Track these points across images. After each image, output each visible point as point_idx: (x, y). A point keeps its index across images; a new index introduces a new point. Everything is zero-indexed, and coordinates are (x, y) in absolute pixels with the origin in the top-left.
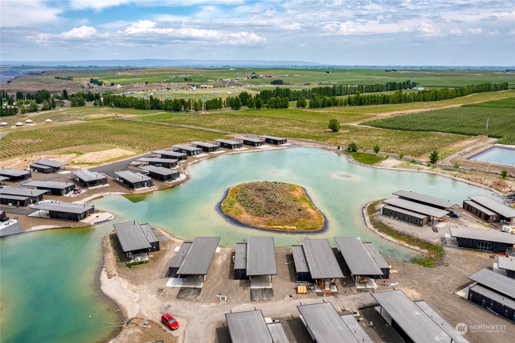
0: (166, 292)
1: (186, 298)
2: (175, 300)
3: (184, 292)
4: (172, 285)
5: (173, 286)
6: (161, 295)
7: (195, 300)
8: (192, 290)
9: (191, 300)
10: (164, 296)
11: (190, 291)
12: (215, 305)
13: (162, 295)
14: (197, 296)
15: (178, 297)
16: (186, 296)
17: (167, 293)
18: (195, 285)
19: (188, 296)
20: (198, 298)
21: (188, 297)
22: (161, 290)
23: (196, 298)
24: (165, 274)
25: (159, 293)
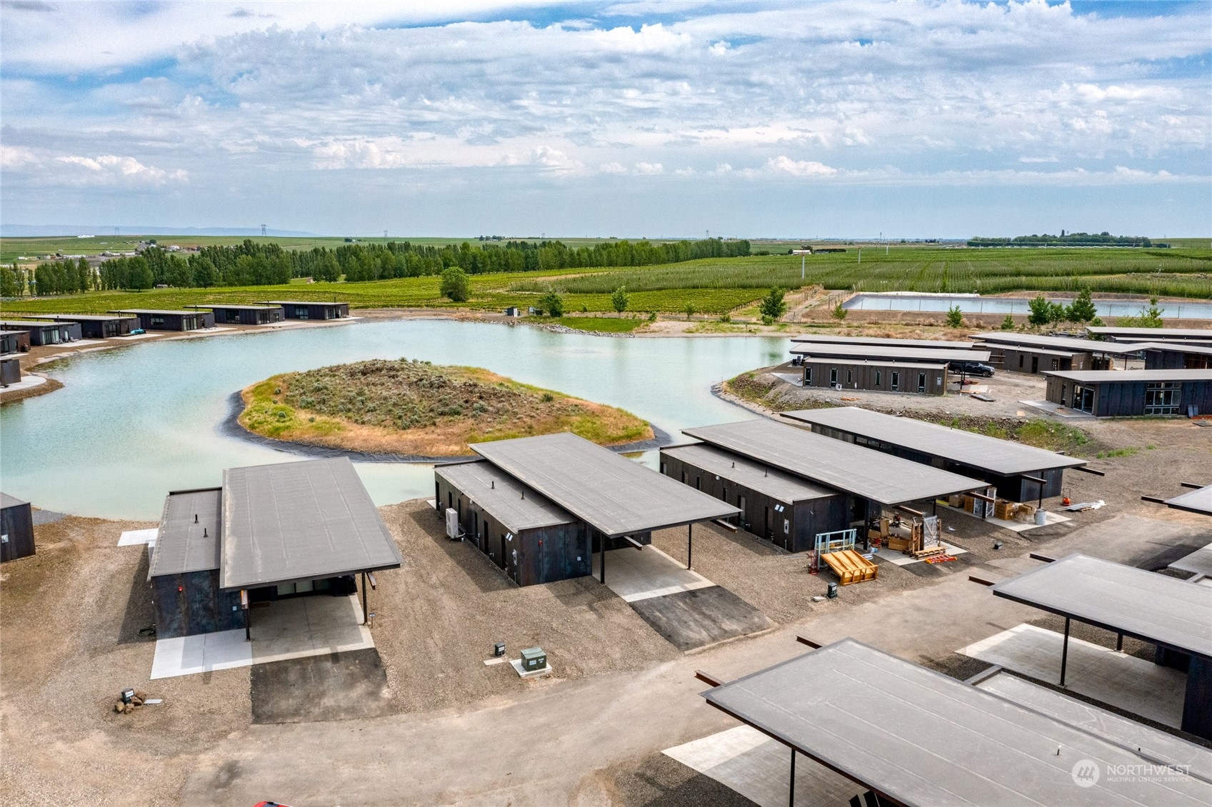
0: (167, 706)
1: (317, 711)
2: (246, 731)
3: (286, 685)
4: (184, 665)
5: (200, 669)
6: (137, 725)
7: (374, 705)
8: (328, 665)
9: (353, 711)
10: (164, 725)
11: (321, 675)
12: (510, 703)
13: (148, 729)
14: (379, 686)
15: (260, 714)
16: (310, 699)
17: (178, 711)
18: (326, 643)
19: (322, 695)
20: (386, 693)
21: (328, 702)
22: (127, 704)
23: (374, 694)
24: (118, 631)
25: (122, 719)
